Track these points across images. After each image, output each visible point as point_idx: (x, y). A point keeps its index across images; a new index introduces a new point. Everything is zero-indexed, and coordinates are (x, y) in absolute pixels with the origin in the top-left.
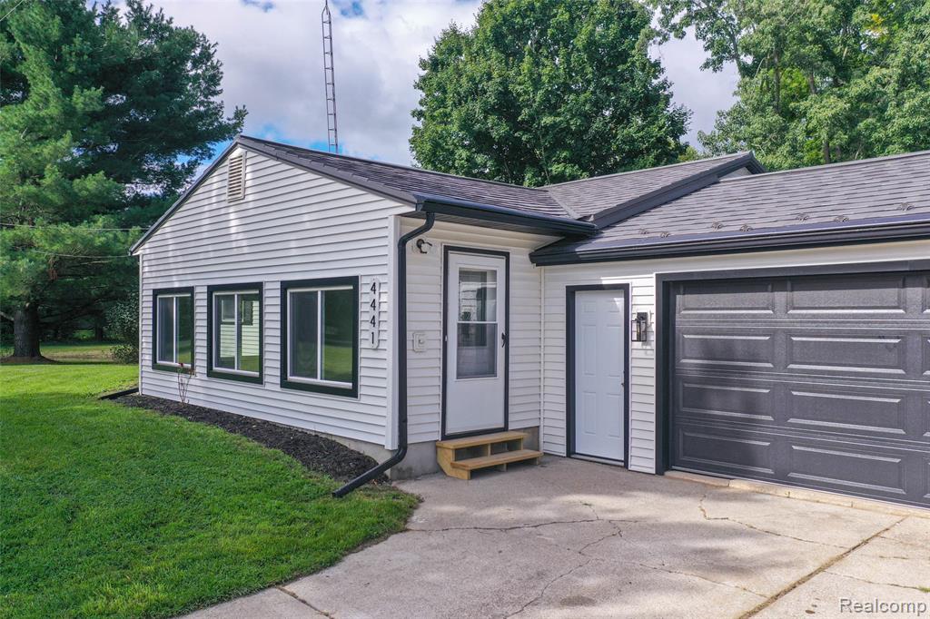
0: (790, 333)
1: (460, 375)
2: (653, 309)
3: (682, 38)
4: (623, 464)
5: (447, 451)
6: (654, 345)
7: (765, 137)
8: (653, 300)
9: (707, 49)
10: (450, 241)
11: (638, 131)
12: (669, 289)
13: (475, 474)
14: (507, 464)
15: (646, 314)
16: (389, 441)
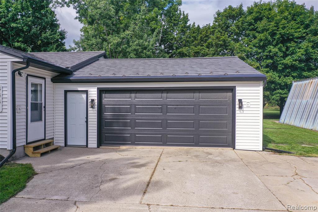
0: (136, 105)
1: (32, 121)
2: (96, 98)
3: (69, 7)
4: (86, 146)
5: (30, 148)
6: (96, 109)
7: (96, 46)
8: (96, 95)
9: (77, 13)
10: (29, 73)
11: (50, 36)
12: (101, 92)
13: (43, 154)
14: (51, 150)
15: (94, 100)
16: (9, 147)
